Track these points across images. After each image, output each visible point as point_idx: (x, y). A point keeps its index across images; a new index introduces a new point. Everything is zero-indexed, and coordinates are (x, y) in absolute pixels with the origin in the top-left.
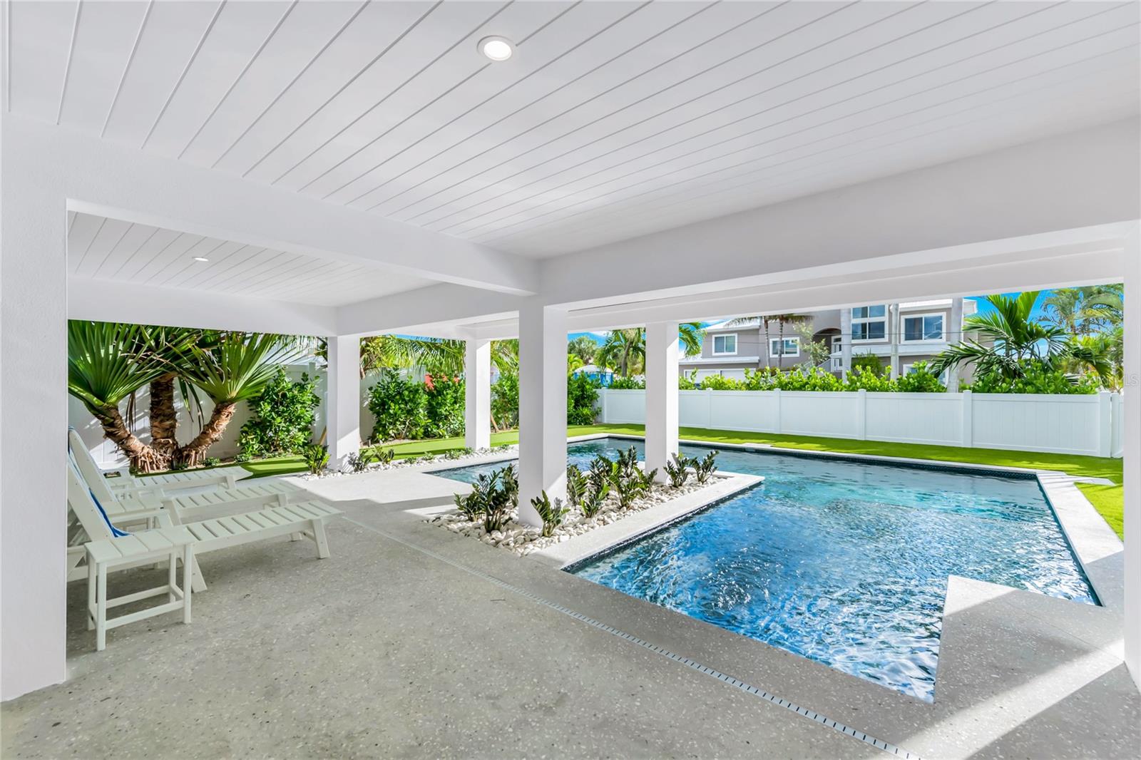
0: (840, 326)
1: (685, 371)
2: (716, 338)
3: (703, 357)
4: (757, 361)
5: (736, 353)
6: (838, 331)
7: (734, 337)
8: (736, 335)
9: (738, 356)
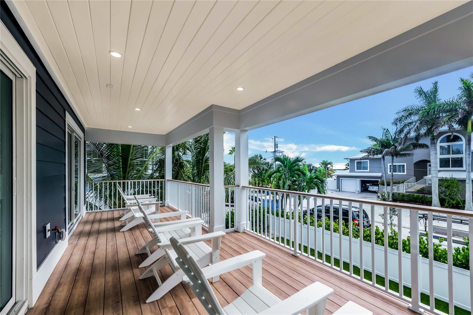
0: (430, 159)
1: (341, 178)
2: (357, 162)
3: (350, 172)
4: (381, 176)
5: (368, 171)
6: (429, 162)
7: (367, 162)
8: (368, 161)
9: (369, 172)
